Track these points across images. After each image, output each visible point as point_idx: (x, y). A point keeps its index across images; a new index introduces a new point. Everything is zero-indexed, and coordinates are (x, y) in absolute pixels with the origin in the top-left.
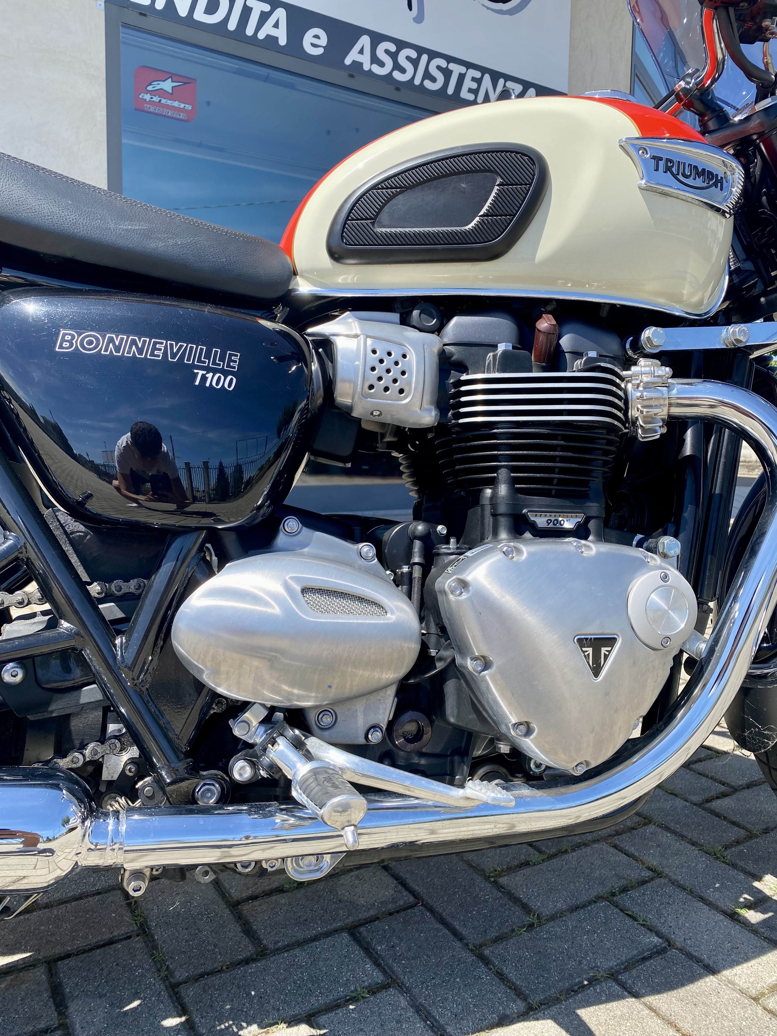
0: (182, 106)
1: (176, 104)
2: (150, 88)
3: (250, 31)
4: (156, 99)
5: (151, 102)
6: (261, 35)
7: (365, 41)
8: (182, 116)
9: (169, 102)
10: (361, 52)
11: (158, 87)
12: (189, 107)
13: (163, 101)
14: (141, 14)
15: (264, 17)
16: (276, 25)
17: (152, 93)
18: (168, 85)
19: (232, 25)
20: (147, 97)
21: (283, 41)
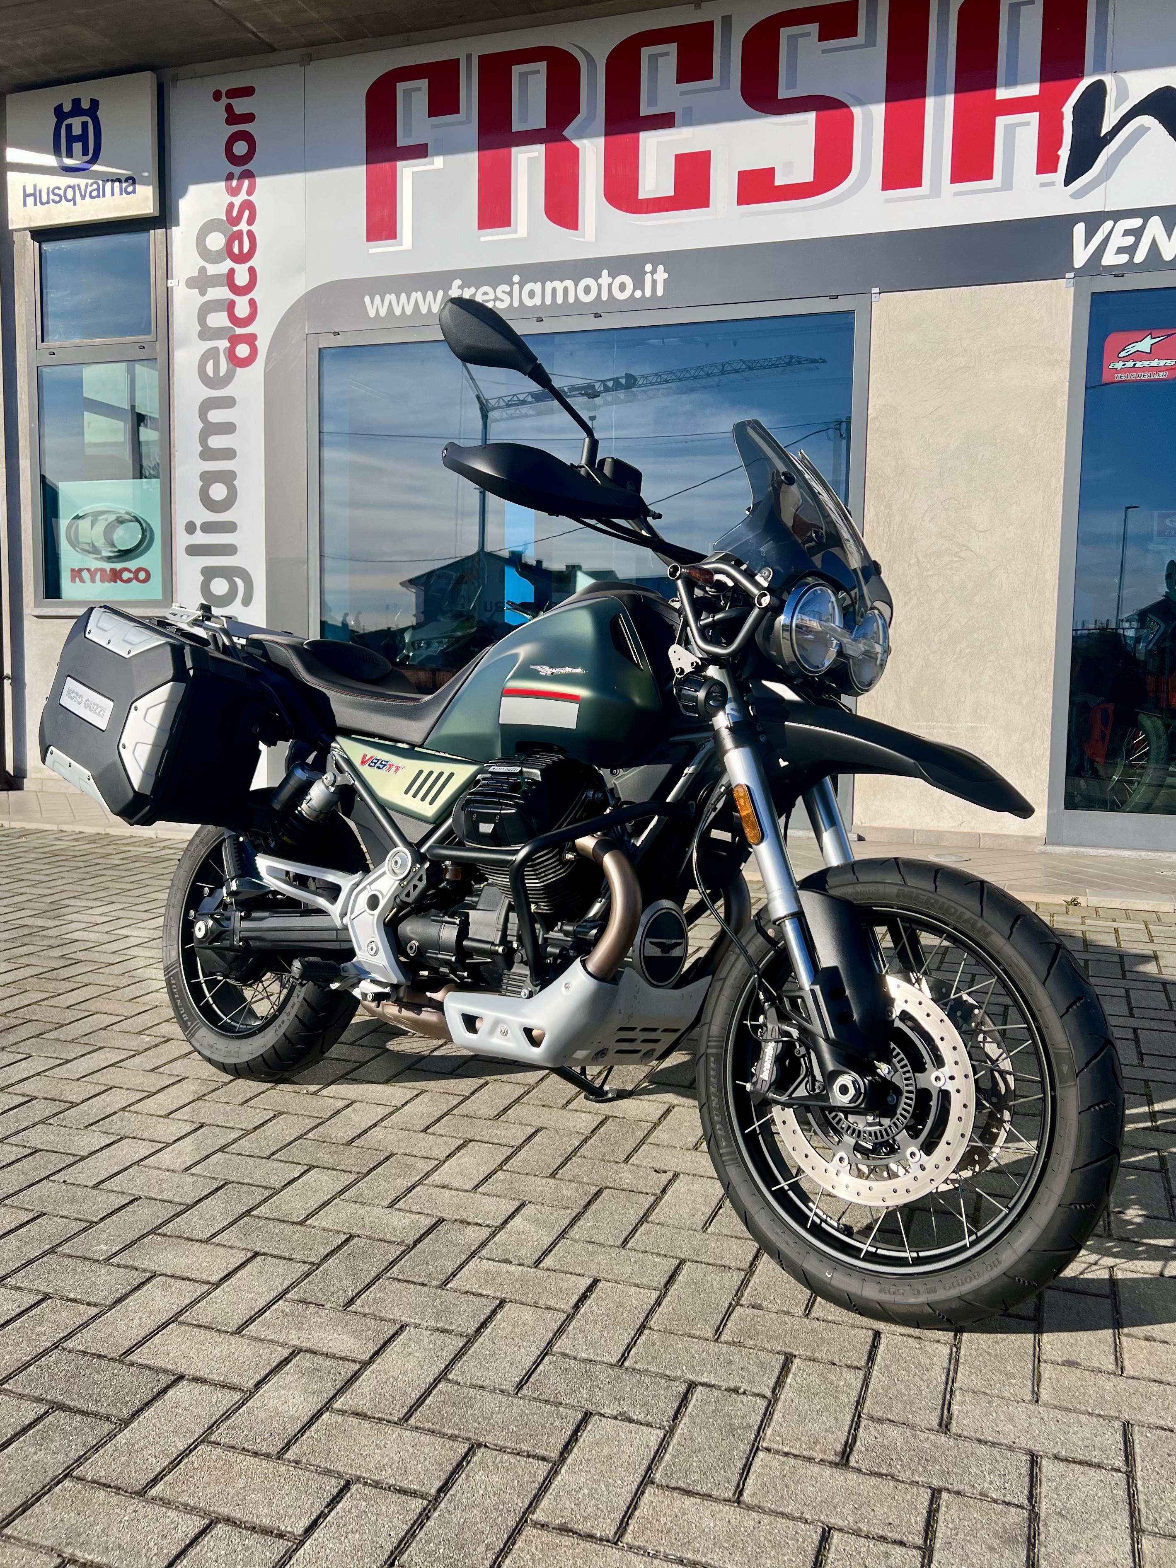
0: (1162, 363)
1: (1155, 363)
2: (1123, 354)
4: (1129, 364)
5: (1124, 370)
8: (1162, 375)
9: (1146, 364)
11: (1134, 350)
12: (1171, 363)
14: (1116, 276)
18: (1145, 345)
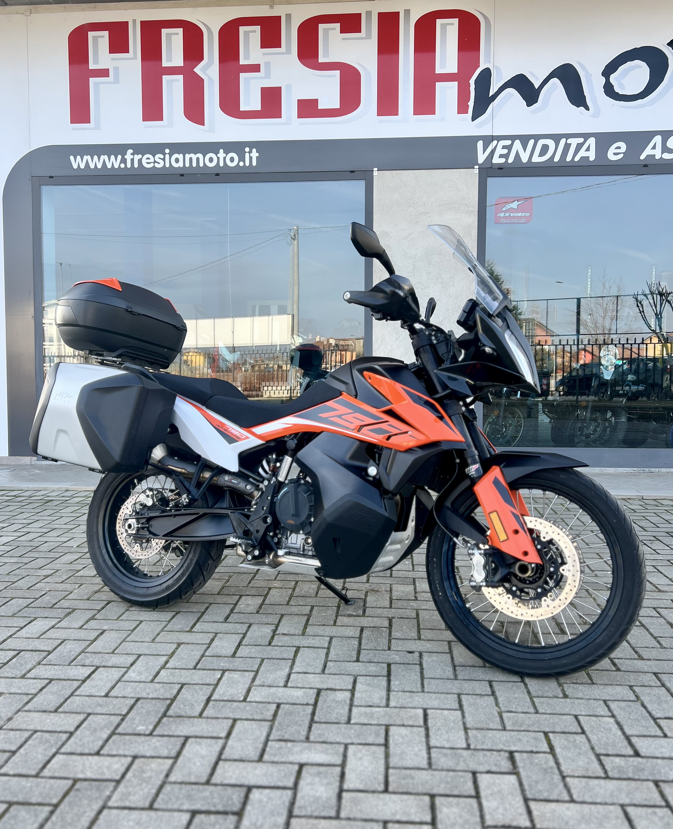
0: (523, 214)
1: (520, 214)
2: (504, 209)
3: (569, 159)
4: (507, 215)
5: (505, 217)
6: (577, 159)
7: (658, 139)
8: (523, 220)
9: (515, 214)
10: (654, 148)
11: (509, 207)
12: (528, 214)
13: (512, 215)
14: (499, 169)
15: (579, 147)
16: (588, 149)
17: (505, 212)
18: (514, 205)
19: (556, 159)
20: (502, 215)
21: (592, 158)
